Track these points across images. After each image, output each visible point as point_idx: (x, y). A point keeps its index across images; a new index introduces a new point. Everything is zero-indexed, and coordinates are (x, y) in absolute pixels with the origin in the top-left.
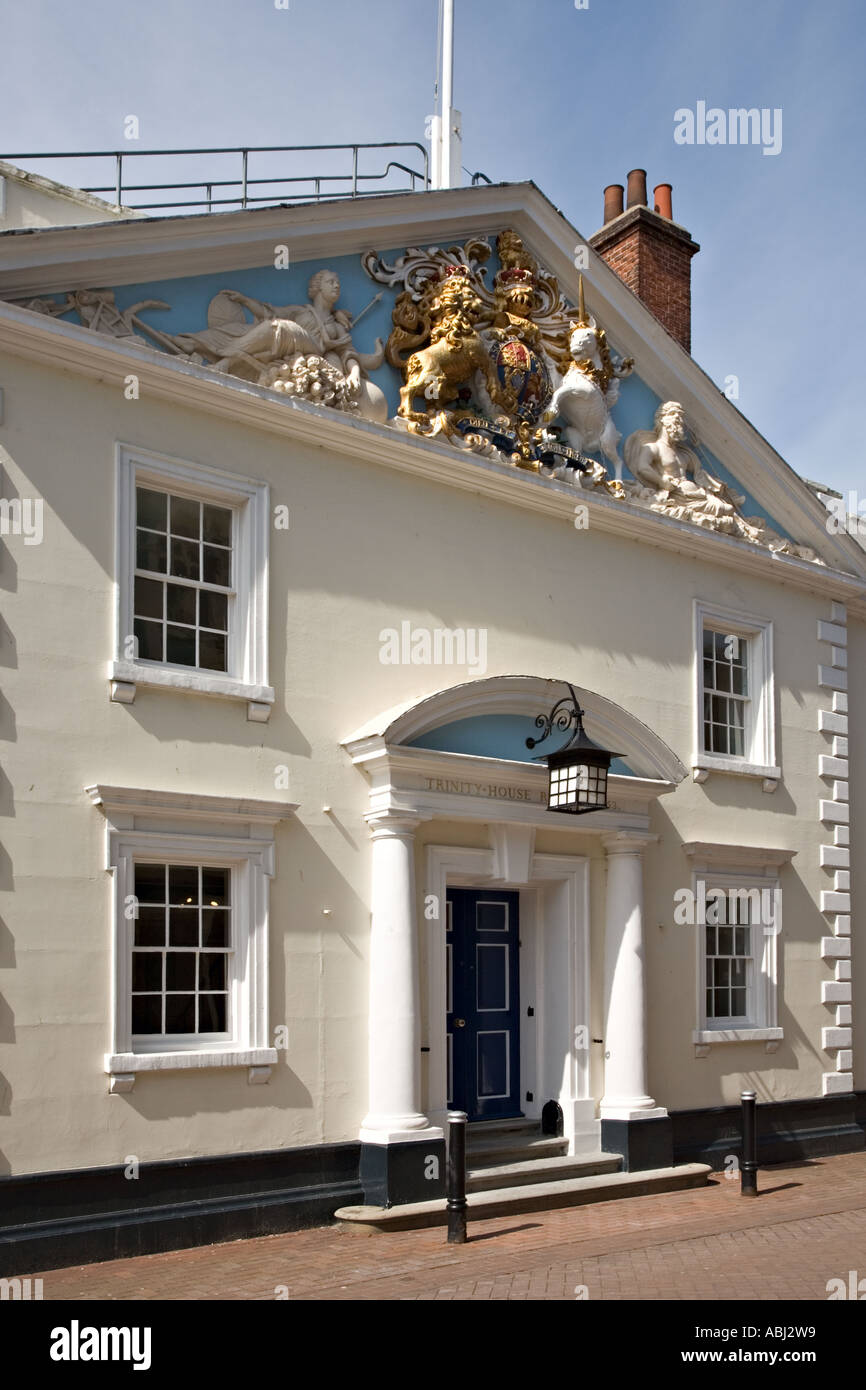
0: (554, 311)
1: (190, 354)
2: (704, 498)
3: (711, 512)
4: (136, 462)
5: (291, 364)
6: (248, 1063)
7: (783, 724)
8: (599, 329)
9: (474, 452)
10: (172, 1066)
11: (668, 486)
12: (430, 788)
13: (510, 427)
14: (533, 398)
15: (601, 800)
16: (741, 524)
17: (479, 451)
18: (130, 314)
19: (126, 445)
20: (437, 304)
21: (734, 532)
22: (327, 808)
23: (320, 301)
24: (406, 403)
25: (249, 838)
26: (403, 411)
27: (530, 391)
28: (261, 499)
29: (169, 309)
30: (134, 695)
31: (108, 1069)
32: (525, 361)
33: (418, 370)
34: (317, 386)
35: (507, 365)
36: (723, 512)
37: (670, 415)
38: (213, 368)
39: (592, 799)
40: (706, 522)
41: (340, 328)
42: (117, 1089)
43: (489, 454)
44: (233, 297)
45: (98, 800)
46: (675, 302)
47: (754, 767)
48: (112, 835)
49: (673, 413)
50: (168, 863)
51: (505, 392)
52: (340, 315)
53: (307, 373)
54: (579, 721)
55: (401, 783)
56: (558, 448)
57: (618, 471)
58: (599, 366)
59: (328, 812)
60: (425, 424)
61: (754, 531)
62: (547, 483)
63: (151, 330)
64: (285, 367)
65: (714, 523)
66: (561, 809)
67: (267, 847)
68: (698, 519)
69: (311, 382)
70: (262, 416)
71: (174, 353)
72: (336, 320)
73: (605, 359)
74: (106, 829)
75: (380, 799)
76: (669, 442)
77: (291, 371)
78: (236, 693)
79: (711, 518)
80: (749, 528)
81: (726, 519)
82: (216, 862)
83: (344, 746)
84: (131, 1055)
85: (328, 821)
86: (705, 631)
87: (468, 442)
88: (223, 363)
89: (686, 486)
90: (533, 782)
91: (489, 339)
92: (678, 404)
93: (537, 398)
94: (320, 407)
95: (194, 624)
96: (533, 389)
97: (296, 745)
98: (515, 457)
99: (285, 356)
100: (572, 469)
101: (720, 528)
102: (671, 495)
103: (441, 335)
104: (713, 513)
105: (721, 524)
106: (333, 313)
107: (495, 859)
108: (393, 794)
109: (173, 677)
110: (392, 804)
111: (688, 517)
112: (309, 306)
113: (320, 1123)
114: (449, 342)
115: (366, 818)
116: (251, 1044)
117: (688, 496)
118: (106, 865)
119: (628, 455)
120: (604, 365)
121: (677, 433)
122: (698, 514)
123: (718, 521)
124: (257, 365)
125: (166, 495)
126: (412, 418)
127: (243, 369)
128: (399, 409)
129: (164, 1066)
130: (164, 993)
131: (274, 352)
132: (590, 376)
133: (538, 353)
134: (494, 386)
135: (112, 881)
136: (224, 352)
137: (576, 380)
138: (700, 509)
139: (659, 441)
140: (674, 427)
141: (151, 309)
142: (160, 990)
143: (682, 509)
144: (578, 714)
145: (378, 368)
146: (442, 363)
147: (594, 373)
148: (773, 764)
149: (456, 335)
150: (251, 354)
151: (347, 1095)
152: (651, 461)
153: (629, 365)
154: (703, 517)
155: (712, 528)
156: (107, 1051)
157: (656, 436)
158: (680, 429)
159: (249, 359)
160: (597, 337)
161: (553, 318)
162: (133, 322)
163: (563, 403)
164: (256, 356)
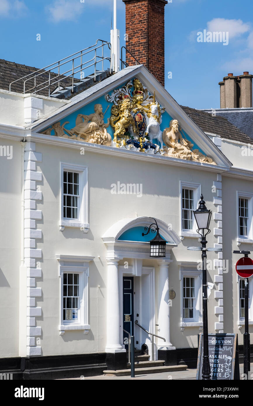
2: (183, 149)
3: (185, 154)
4: (64, 166)
5: (94, 134)
9: (130, 149)
11: (174, 147)
12: (122, 250)
13: (138, 140)
18: (63, 127)
19: (62, 162)
21: (191, 159)
22: (99, 257)
23: (97, 112)
24: (115, 138)
28: (86, 171)
30: (64, 229)
31: (60, 329)
32: (141, 119)
34: (99, 140)
35: (137, 121)
36: (189, 154)
37: (175, 123)
41: (102, 119)
42: (61, 335)
43: (133, 149)
44: (81, 116)
45: (59, 258)
47: (196, 234)
48: (60, 267)
49: (175, 124)
52: (101, 115)
53: (97, 136)
54: (158, 231)
55: (116, 248)
56: (149, 143)
57: (162, 145)
59: (99, 258)
60: (120, 143)
61: (196, 157)
62: (146, 154)
63: (66, 130)
64: (92, 135)
66: (154, 257)
67: (87, 268)
68: (182, 157)
74: (59, 266)
75: (111, 254)
76: (174, 133)
77: (94, 136)
79: (185, 156)
81: (189, 156)
82: (76, 272)
83: (102, 238)
84: (64, 325)
85: (99, 260)
87: (129, 147)
88: (79, 135)
89: (178, 146)
92: (178, 121)
93: (144, 129)
94: (100, 145)
95: (71, 206)
97: (92, 238)
98: (139, 148)
99: (92, 132)
100: (152, 149)
101: (188, 158)
102: (175, 150)
103: (123, 117)
105: (188, 157)
107: (133, 269)
108: (114, 252)
109: (71, 224)
110: (114, 256)
112: (95, 114)
113: (97, 346)
114: (126, 119)
115: (107, 259)
116: (84, 323)
117: (179, 149)
118: (59, 275)
120: (159, 115)
122: (182, 155)
124: (85, 134)
125: (67, 172)
126: (117, 142)
128: (114, 140)
129: (70, 329)
131: (90, 131)
132: (156, 120)
133: (144, 116)
134: (135, 129)
135: (60, 279)
136: (80, 132)
137: (153, 121)
138: (182, 153)
139: (171, 131)
141: (67, 124)
142: (66, 308)
143: (178, 154)
144: (158, 229)
146: (124, 124)
150: (85, 132)
151: (103, 339)
152: (169, 139)
153: (164, 109)
154: (183, 156)
155: (185, 159)
156: (59, 324)
157: (171, 129)
158: (177, 129)
160: (158, 107)
162: (63, 129)
163: (149, 129)
164: (86, 133)
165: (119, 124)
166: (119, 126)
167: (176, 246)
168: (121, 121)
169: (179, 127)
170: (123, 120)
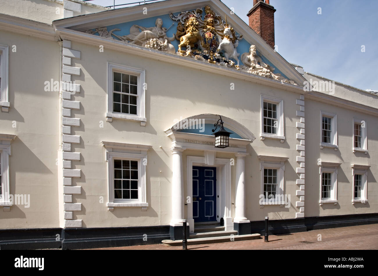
0: (220, 24)
1: (125, 40)
3: (264, 72)
4: (112, 66)
5: (149, 41)
6: (141, 206)
7: (286, 126)
8: (231, 28)
9: (198, 59)
10: (122, 206)
11: (252, 66)
12: (186, 142)
13: (207, 53)
14: (214, 46)
15: (227, 144)
16: (273, 75)
17: (199, 59)
18: (111, 32)
19: (109, 62)
20: (188, 24)
21: (271, 77)
22: (160, 147)
23: (158, 26)
24: (180, 49)
25: (141, 154)
26: (179, 50)
27: (213, 44)
28: (143, 74)
29: (120, 30)
30: (112, 120)
31: (107, 206)
32: (211, 37)
33: (182, 40)
34: (155, 46)
35: (207, 38)
36: (267, 72)
37: (252, 48)
38: (130, 43)
39: (225, 144)
40: (263, 75)
41: (163, 32)
42: (110, 210)
43: (202, 60)
44: (136, 26)
45: (103, 145)
46: (270, 24)
47: (278, 137)
48: (107, 153)
49: (253, 48)
50: (122, 159)
51: (206, 44)
52: (163, 29)
53: (153, 43)
54: (222, 125)
55: (178, 141)
56: (220, 58)
57: (238, 63)
58: (231, 37)
59: (161, 148)
60: (185, 53)
61: (277, 77)
62: (218, 66)
63: (115, 35)
64: (148, 42)
65: (265, 75)
66: (218, 147)
67: (145, 156)
68: (260, 74)
69: (154, 45)
70: (143, 54)
71: (121, 40)
72: (162, 30)
73: (233, 35)
74: (106, 151)
75: (173, 144)
76: (253, 55)
77: (150, 42)
78: (137, 119)
79: (264, 74)
80: (275, 76)
81: (268, 74)
82: (134, 159)
83: (165, 132)
84: (113, 203)
85: (161, 150)
86: (264, 102)
87: (196, 57)
88: (133, 42)
89: (257, 66)
90: (212, 140)
91: (202, 32)
92: (254, 46)
93: (215, 46)
94: (156, 51)
95: (128, 103)
96: (214, 43)
97: (153, 132)
98: (209, 60)
99: (148, 39)
100: (224, 63)
101: (267, 76)
102: (253, 68)
103: (188, 32)
104: (265, 73)
105: (267, 75)
106: (161, 28)
107: (205, 159)
108: (176, 143)
109: (121, 116)
110: (176, 146)
111: (258, 74)
112: (155, 27)
113: (160, 220)
114: (190, 33)
115: (171, 149)
116: (142, 202)
117: (258, 69)
118: (106, 160)
119: (241, 59)
120: (233, 37)
121: (254, 53)
122: (260, 73)
123: (266, 74)
124: (141, 42)
125: (121, 74)
126: (181, 52)
127: (138, 43)
128: (178, 50)
129: (120, 206)
130: (122, 189)
131: (145, 38)
132: (229, 39)
133: (215, 35)
134: (203, 43)
135: (107, 163)
136: (134, 39)
137: (226, 41)
138: (261, 72)
139: (250, 55)
140: (253, 51)
141: (116, 31)
142: (121, 189)
143: (256, 72)
144: (222, 123)
145: (173, 41)
146: (189, 38)
147: (230, 39)
148: (283, 136)
149: (192, 31)
151: (167, 214)
152: (248, 60)
153: (241, 37)
154: (262, 74)
155: (264, 76)
156: (107, 202)
157: (250, 54)
158: (255, 52)
159: (139, 40)
160: (231, 30)
161: (220, 26)
162: (111, 34)
163: (222, 47)
164: (141, 39)
165: (184, 38)
166: (184, 39)
167: (252, 142)
168: (187, 35)
169: (256, 50)
170: (189, 35)
